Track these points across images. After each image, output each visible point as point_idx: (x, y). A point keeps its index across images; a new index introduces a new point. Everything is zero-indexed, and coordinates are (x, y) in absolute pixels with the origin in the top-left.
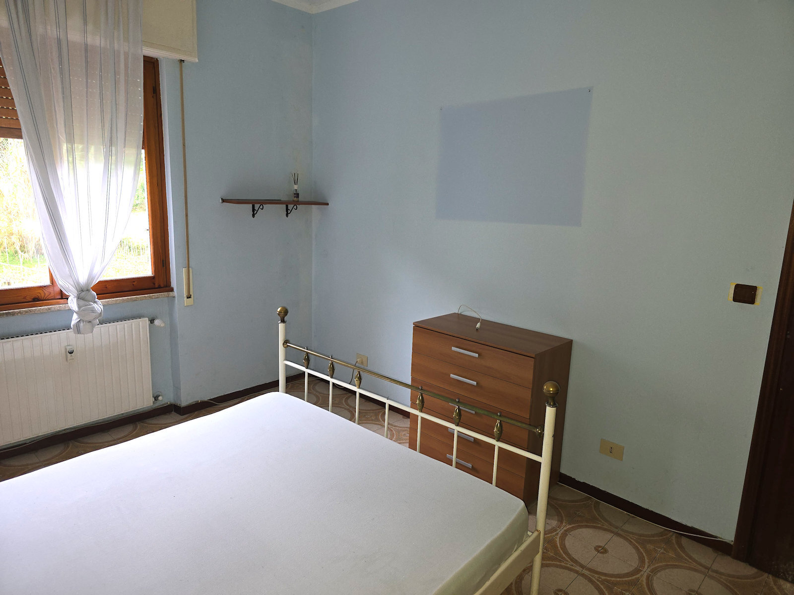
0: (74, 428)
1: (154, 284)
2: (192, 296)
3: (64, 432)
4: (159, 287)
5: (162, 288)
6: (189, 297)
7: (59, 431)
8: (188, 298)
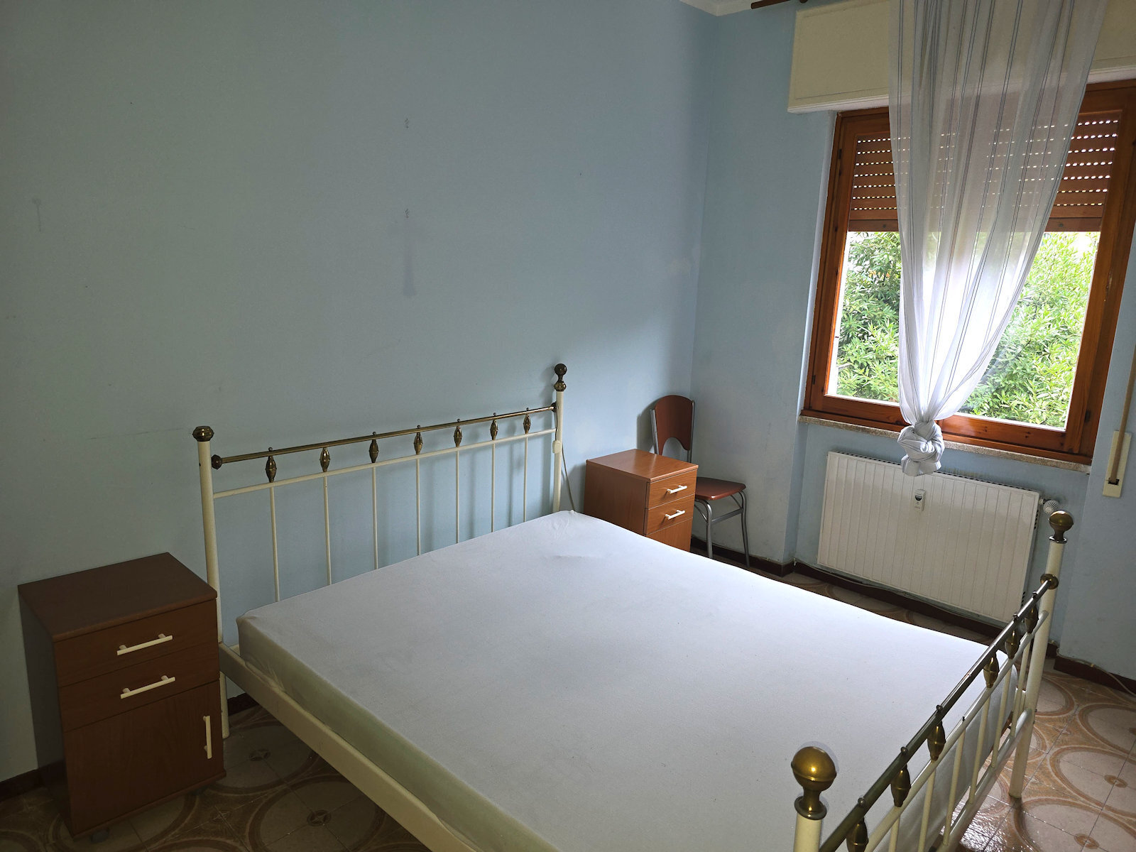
0: (914, 596)
1: (1062, 444)
2: (1120, 483)
3: (902, 594)
4: (1070, 452)
5: (1073, 454)
6: (1114, 482)
7: (898, 591)
8: (1110, 483)
